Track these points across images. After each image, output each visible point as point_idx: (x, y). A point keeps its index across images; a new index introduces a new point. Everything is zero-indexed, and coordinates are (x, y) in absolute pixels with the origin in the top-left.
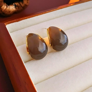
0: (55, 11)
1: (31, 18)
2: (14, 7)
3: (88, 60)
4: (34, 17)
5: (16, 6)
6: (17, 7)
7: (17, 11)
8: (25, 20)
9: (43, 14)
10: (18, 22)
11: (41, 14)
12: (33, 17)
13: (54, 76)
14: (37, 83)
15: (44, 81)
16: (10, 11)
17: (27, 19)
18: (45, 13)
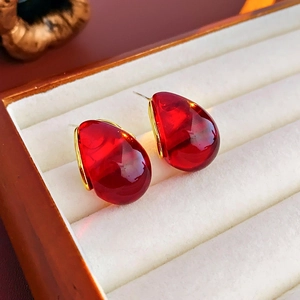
0: (164, 51)
1: (86, 79)
2: (47, 28)
3: (280, 201)
4: (96, 75)
5: (51, 26)
6: (56, 29)
7: (58, 40)
8: (69, 84)
9: (124, 62)
10: (44, 92)
11: (119, 64)
12: (93, 73)
13: (170, 259)
14: (116, 288)
15: (136, 278)
16: (36, 44)
17: (73, 83)
18: (130, 60)
